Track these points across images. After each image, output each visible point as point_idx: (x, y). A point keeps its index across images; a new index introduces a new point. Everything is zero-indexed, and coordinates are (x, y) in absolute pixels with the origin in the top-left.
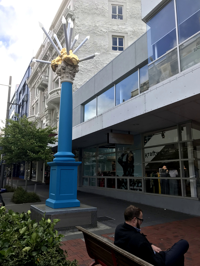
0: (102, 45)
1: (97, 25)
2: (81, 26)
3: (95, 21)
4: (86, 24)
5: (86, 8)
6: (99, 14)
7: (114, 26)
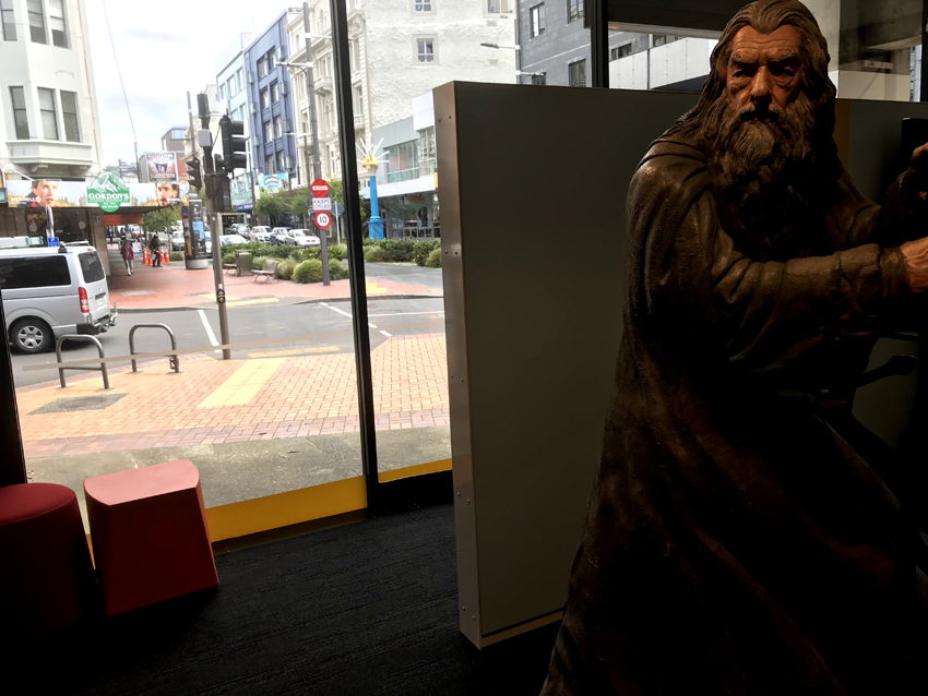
0: (404, 56)
1: (396, 26)
2: (374, 31)
3: (393, 20)
4: (381, 27)
6: (398, 8)
7: (418, 24)
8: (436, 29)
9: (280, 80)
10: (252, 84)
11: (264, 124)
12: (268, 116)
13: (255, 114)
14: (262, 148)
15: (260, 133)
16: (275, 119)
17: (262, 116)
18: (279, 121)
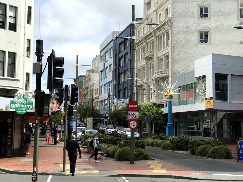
0: (192, 40)
1: (189, 25)
2: (177, 28)
3: (187, 22)
4: (181, 25)
5: (180, 13)
6: (191, 16)
7: (201, 24)
8: (210, 26)
9: (129, 53)
10: (116, 55)
11: (120, 74)
12: (122, 70)
13: (116, 69)
14: (117, 86)
15: (117, 79)
16: (125, 72)
17: (119, 70)
18: (127, 73)
